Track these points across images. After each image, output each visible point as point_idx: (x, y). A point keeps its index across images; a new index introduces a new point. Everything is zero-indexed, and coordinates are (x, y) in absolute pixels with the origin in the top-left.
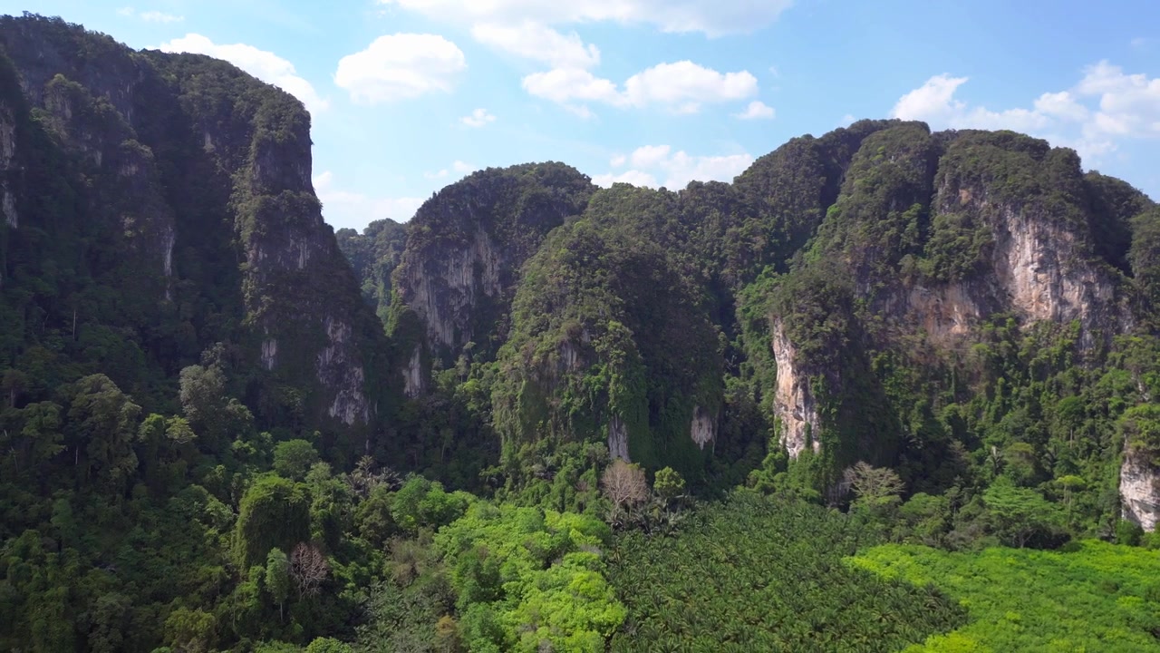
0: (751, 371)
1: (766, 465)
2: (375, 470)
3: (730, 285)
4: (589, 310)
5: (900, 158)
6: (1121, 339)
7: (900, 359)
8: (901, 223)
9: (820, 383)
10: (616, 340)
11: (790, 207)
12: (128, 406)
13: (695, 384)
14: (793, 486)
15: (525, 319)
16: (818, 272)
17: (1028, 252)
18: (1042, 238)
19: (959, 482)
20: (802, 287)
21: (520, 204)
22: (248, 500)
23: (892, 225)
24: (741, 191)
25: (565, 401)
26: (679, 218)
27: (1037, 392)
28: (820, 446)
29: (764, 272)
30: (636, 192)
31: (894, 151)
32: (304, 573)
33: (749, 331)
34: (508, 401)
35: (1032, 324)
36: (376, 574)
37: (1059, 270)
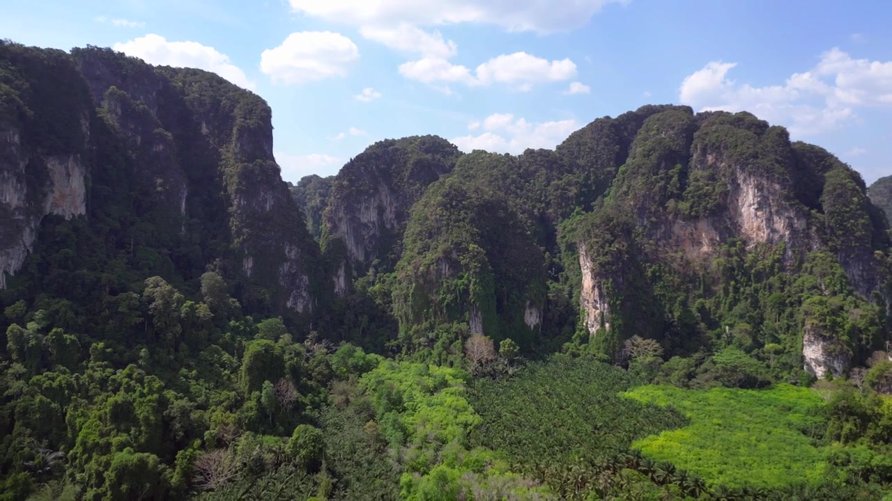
0: (567, 278)
1: (575, 339)
2: (319, 340)
3: (553, 220)
4: (457, 237)
5: (668, 133)
6: (811, 255)
7: (667, 269)
8: (668, 178)
9: (609, 285)
10: (474, 256)
11: (595, 166)
12: (176, 295)
13: (527, 286)
14: (591, 352)
15: (414, 243)
16: (609, 211)
17: (751, 197)
18: (759, 188)
19: (703, 350)
20: (598, 221)
21: (409, 165)
22: (249, 352)
23: (662, 179)
24: (561, 156)
25: (441, 297)
26: (518, 174)
27: (756, 291)
28: (610, 326)
29: (575, 211)
30: (489, 157)
31: (664, 128)
32: (284, 396)
33: (565, 251)
34: (403, 297)
35: (753, 245)
36: (323, 402)
37: (770, 209)
